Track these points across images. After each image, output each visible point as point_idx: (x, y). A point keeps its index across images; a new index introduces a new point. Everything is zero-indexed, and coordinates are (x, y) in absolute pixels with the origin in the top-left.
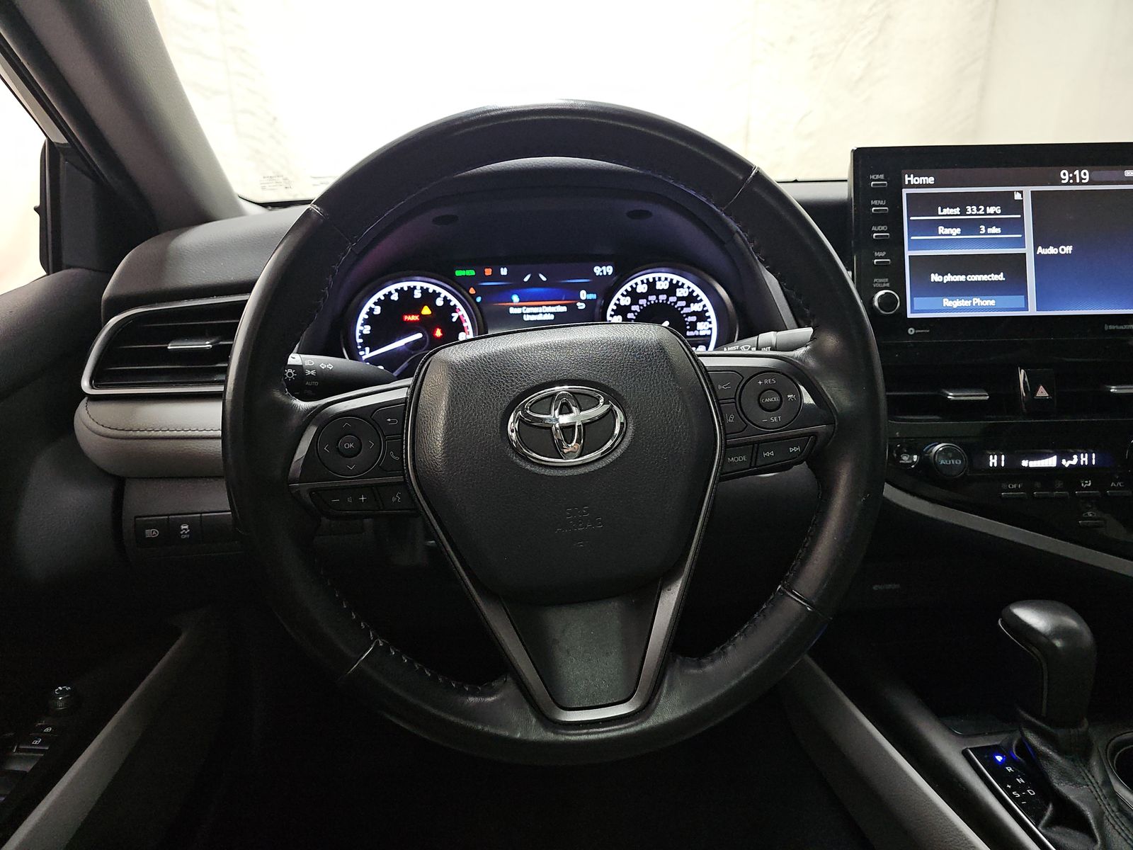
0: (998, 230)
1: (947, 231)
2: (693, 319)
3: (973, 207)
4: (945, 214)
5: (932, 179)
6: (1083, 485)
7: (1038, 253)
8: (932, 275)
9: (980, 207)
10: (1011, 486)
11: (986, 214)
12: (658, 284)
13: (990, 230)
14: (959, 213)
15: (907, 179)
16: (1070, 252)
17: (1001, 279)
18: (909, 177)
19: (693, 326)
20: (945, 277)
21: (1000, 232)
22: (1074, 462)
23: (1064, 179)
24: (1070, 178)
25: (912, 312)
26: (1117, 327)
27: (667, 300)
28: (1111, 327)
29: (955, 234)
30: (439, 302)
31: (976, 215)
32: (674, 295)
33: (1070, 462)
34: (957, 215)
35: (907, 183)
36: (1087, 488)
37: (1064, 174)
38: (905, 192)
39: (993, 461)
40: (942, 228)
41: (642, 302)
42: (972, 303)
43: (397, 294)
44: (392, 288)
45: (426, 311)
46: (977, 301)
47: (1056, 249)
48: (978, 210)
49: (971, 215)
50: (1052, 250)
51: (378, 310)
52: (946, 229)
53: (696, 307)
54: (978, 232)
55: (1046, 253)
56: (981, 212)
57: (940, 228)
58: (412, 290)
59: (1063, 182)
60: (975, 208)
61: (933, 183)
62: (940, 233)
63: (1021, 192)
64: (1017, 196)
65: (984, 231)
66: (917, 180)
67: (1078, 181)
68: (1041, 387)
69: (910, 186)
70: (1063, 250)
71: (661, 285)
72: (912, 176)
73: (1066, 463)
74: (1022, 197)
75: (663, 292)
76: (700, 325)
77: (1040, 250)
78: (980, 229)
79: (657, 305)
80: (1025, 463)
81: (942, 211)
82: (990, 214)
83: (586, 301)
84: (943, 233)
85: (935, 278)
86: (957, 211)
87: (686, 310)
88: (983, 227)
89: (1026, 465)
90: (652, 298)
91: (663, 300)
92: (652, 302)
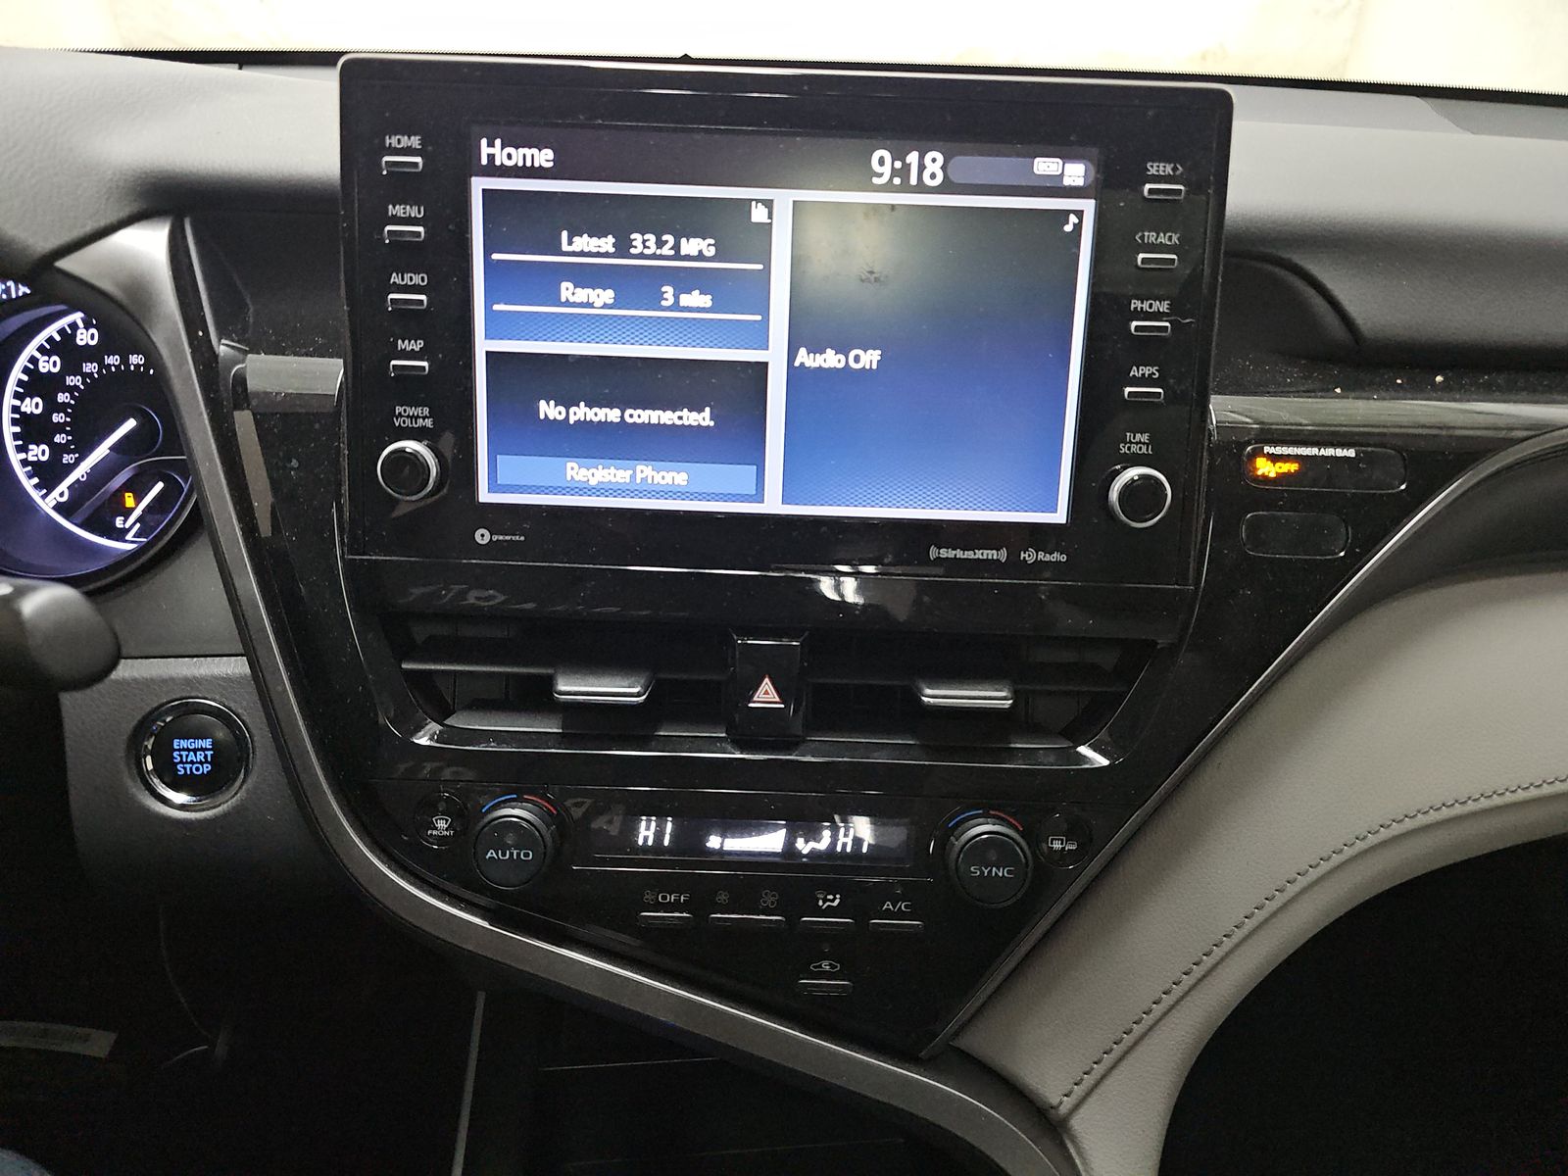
0: (706, 301)
1: (582, 295)
3: (646, 237)
4: (578, 250)
5: (548, 154)
6: (821, 903)
7: (797, 364)
8: (542, 403)
9: (665, 238)
10: (664, 898)
11: (677, 256)
13: (686, 300)
14: (612, 250)
15: (485, 150)
16: (874, 367)
17: (704, 424)
18: (491, 144)
20: (573, 409)
21: (709, 304)
22: (823, 844)
23: (880, 175)
24: (894, 172)
25: (493, 487)
26: (960, 554)
28: (945, 553)
29: (598, 303)
31: (654, 257)
33: (812, 845)
34: (606, 255)
35: (484, 161)
36: (831, 912)
37: (881, 162)
38: (479, 185)
39: (646, 832)
40: (570, 285)
41: (90, 367)
42: (633, 477)
46: (645, 471)
47: (842, 357)
48: (660, 244)
49: (641, 256)
50: (831, 359)
52: (578, 290)
54: (655, 302)
55: (816, 365)
56: (666, 251)
57: (564, 285)
59: (876, 181)
60: (651, 238)
61: (551, 164)
62: (563, 299)
63: (768, 204)
64: (759, 214)
65: (671, 301)
66: (509, 156)
67: (913, 181)
68: (767, 680)
69: (493, 170)
70: (857, 359)
72: (498, 142)
73: (803, 846)
74: (770, 216)
77: (803, 357)
78: (661, 296)
80: (714, 842)
81: (570, 243)
82: (688, 258)
84: (572, 299)
85: (549, 410)
86: (607, 244)
88: (668, 291)
89: (717, 846)
90: (113, 360)
91: (137, 366)
92: (113, 369)
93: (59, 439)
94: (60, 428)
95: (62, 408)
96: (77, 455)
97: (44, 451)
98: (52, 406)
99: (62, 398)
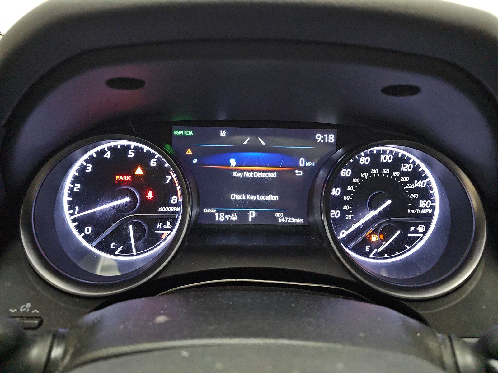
2: (415, 196)
12: (382, 157)
19: (415, 204)
27: (390, 174)
30: (153, 163)
32: (398, 169)
41: (364, 175)
43: (109, 153)
44: (105, 146)
45: (139, 171)
51: (89, 168)
53: (419, 184)
58: (126, 148)
71: (386, 159)
75: (386, 165)
76: (422, 204)
79: (379, 179)
83: (305, 169)
87: (409, 186)
90: (375, 171)
91: (386, 174)
92: (375, 175)
93: (345, 208)
94: (346, 203)
95: (349, 193)
96: (353, 216)
97: (338, 213)
98: (345, 192)
99: (350, 188)
